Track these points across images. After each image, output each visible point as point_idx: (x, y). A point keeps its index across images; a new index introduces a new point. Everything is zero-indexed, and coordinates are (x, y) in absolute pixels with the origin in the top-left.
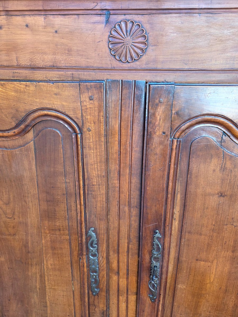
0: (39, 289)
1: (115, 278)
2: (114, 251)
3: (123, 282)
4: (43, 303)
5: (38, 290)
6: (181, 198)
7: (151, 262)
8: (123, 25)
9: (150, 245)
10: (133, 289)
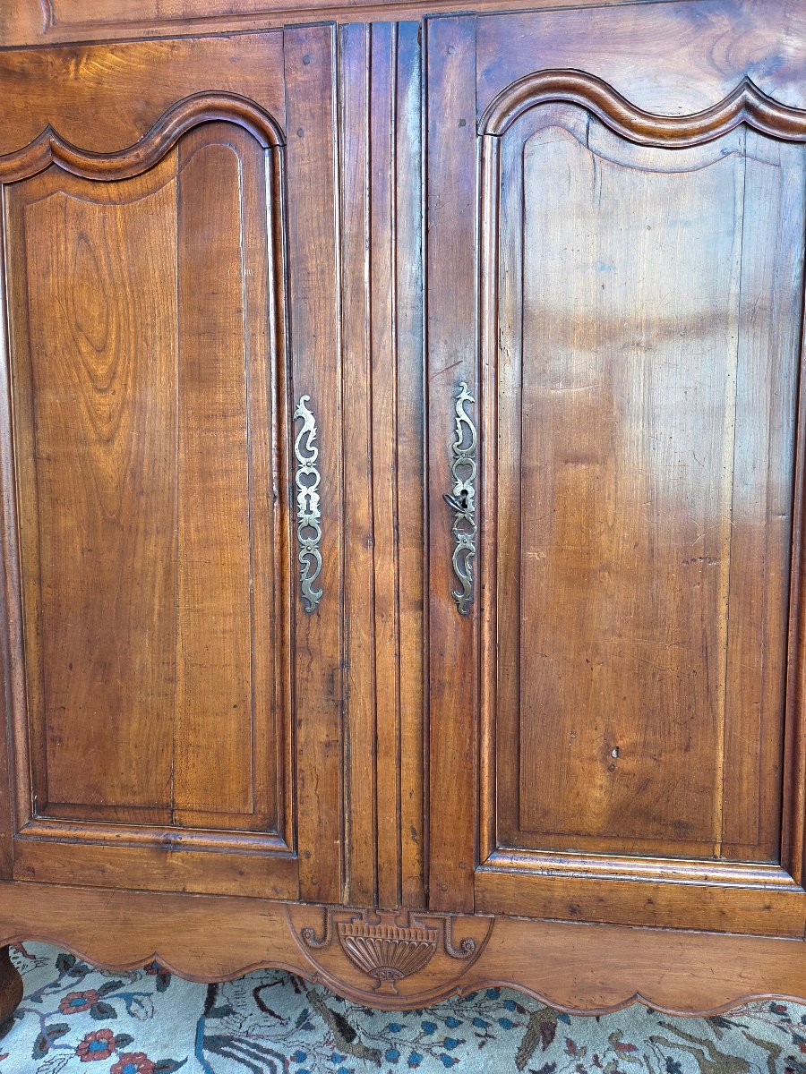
0: (159, 614)
1: (363, 555)
2: (360, 468)
3: (386, 571)
4: (166, 667)
5: (155, 618)
7: (452, 483)
9: (447, 427)
10: (411, 590)
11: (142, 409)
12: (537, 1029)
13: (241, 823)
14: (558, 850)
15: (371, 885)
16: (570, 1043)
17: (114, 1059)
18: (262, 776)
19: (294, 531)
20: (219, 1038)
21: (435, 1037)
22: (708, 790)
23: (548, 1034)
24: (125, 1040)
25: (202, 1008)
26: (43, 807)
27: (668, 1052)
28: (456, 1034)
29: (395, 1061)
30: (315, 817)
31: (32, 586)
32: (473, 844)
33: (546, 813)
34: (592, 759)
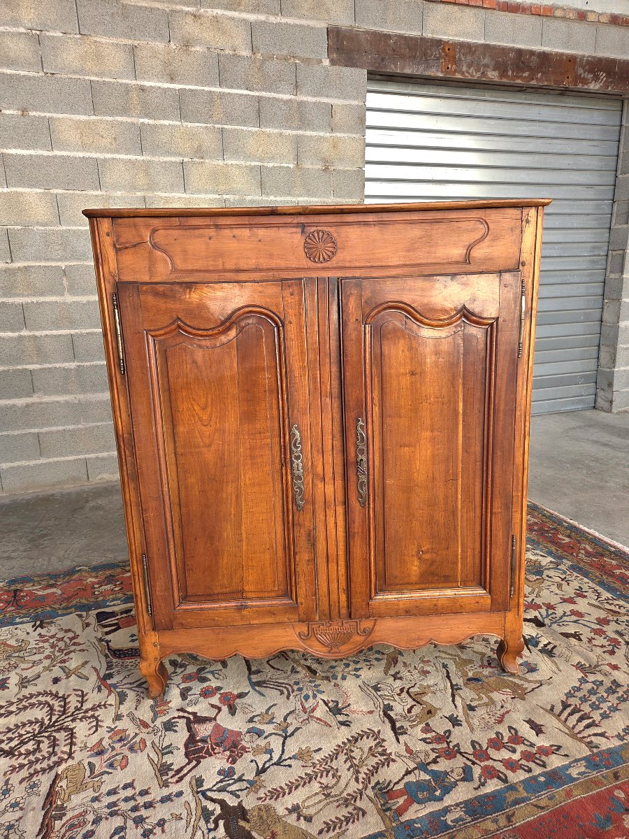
0: (234, 514)
1: (320, 485)
2: (318, 452)
3: (330, 489)
4: (238, 536)
5: (232, 516)
6: (378, 381)
7: (357, 456)
8: (316, 234)
9: (354, 435)
10: (340, 497)
11: (224, 432)
12: (390, 659)
13: (273, 594)
14: (400, 591)
15: (327, 612)
16: (404, 663)
17: (218, 696)
18: (281, 575)
19: (292, 479)
20: (260, 681)
21: (350, 668)
22: (456, 563)
23: (396, 662)
24: (219, 688)
25: (247, 672)
26: (185, 598)
27: (442, 661)
28: (358, 666)
29: (336, 679)
30: (304, 589)
31: (176, 508)
32: (368, 592)
33: (396, 577)
34: (413, 556)
